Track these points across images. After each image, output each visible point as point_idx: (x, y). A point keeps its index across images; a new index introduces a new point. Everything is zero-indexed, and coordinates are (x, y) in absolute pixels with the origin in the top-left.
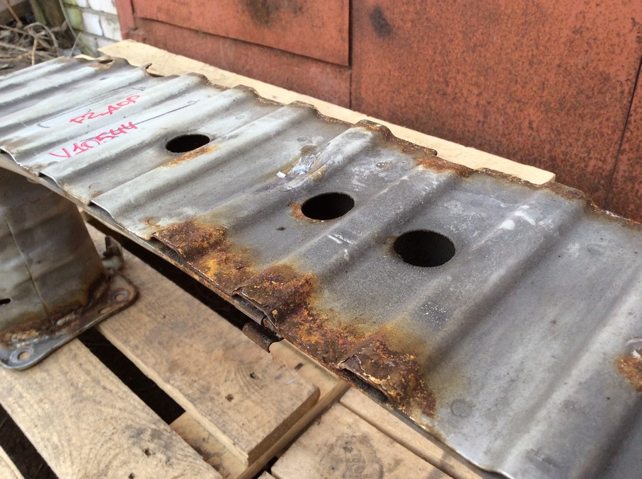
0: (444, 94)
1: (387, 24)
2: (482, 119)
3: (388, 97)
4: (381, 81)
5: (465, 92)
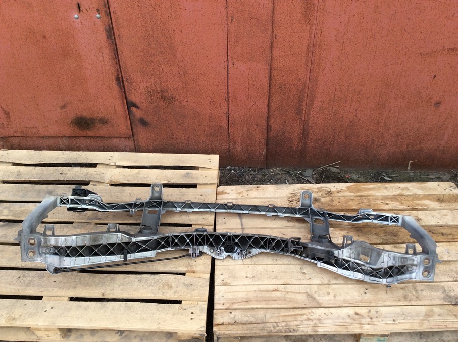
0: (173, 138)
1: (146, 122)
2: (187, 142)
3: (151, 143)
4: (147, 139)
5: (180, 137)
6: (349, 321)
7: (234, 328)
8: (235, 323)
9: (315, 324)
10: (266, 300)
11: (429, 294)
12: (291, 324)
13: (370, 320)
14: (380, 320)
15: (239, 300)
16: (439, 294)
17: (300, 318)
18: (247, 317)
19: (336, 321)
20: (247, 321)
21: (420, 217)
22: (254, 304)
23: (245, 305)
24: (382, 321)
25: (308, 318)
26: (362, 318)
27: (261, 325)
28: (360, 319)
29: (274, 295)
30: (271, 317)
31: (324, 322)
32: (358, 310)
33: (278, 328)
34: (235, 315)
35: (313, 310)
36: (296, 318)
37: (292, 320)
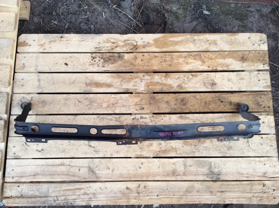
6: (119, 195)
7: (20, 201)
8: (22, 197)
9: (90, 198)
10: (51, 175)
11: (195, 169)
12: (70, 198)
13: (137, 194)
14: (146, 195)
15: (28, 174)
16: (205, 170)
17: (78, 192)
18: (32, 191)
19: (108, 195)
20: (32, 194)
21: (216, 81)
22: (40, 178)
23: (32, 179)
24: (148, 196)
25: (85, 192)
26: (131, 193)
27: (43, 199)
28: (129, 193)
29: (60, 170)
30: (54, 191)
31: (98, 196)
32: (130, 185)
33: (57, 202)
34: (22, 189)
35: (92, 184)
36: (75, 192)
37: (70, 194)
